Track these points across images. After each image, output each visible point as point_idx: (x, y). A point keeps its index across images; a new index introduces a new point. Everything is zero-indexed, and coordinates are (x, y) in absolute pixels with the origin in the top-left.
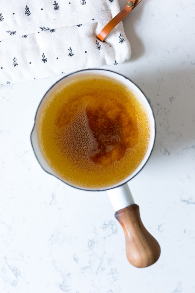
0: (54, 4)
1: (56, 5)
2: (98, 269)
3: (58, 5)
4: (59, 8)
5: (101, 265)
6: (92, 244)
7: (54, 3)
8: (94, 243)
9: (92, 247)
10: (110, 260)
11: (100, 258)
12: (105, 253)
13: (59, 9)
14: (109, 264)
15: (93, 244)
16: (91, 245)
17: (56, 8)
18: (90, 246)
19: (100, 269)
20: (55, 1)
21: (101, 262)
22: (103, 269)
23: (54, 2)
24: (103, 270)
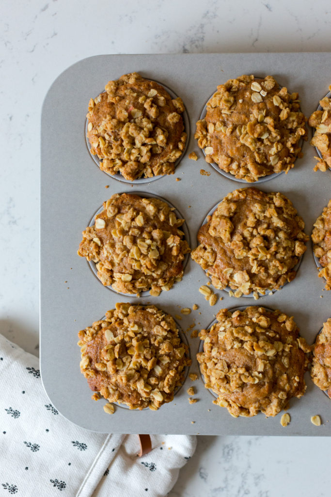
0: (55, 486)
1: (58, 484)
2: (239, 491)
3: (59, 481)
4: (64, 482)
5: (243, 486)
6: (229, 451)
7: (53, 484)
8: (232, 450)
9: (229, 457)
10: (258, 478)
11: (242, 474)
12: (249, 467)
13: (65, 484)
14: (256, 484)
15: (231, 452)
16: (228, 453)
17: (62, 487)
18: (226, 454)
19: (242, 492)
20: (51, 480)
21: (243, 481)
22: (246, 492)
23: (50, 483)
24: (247, 494)
